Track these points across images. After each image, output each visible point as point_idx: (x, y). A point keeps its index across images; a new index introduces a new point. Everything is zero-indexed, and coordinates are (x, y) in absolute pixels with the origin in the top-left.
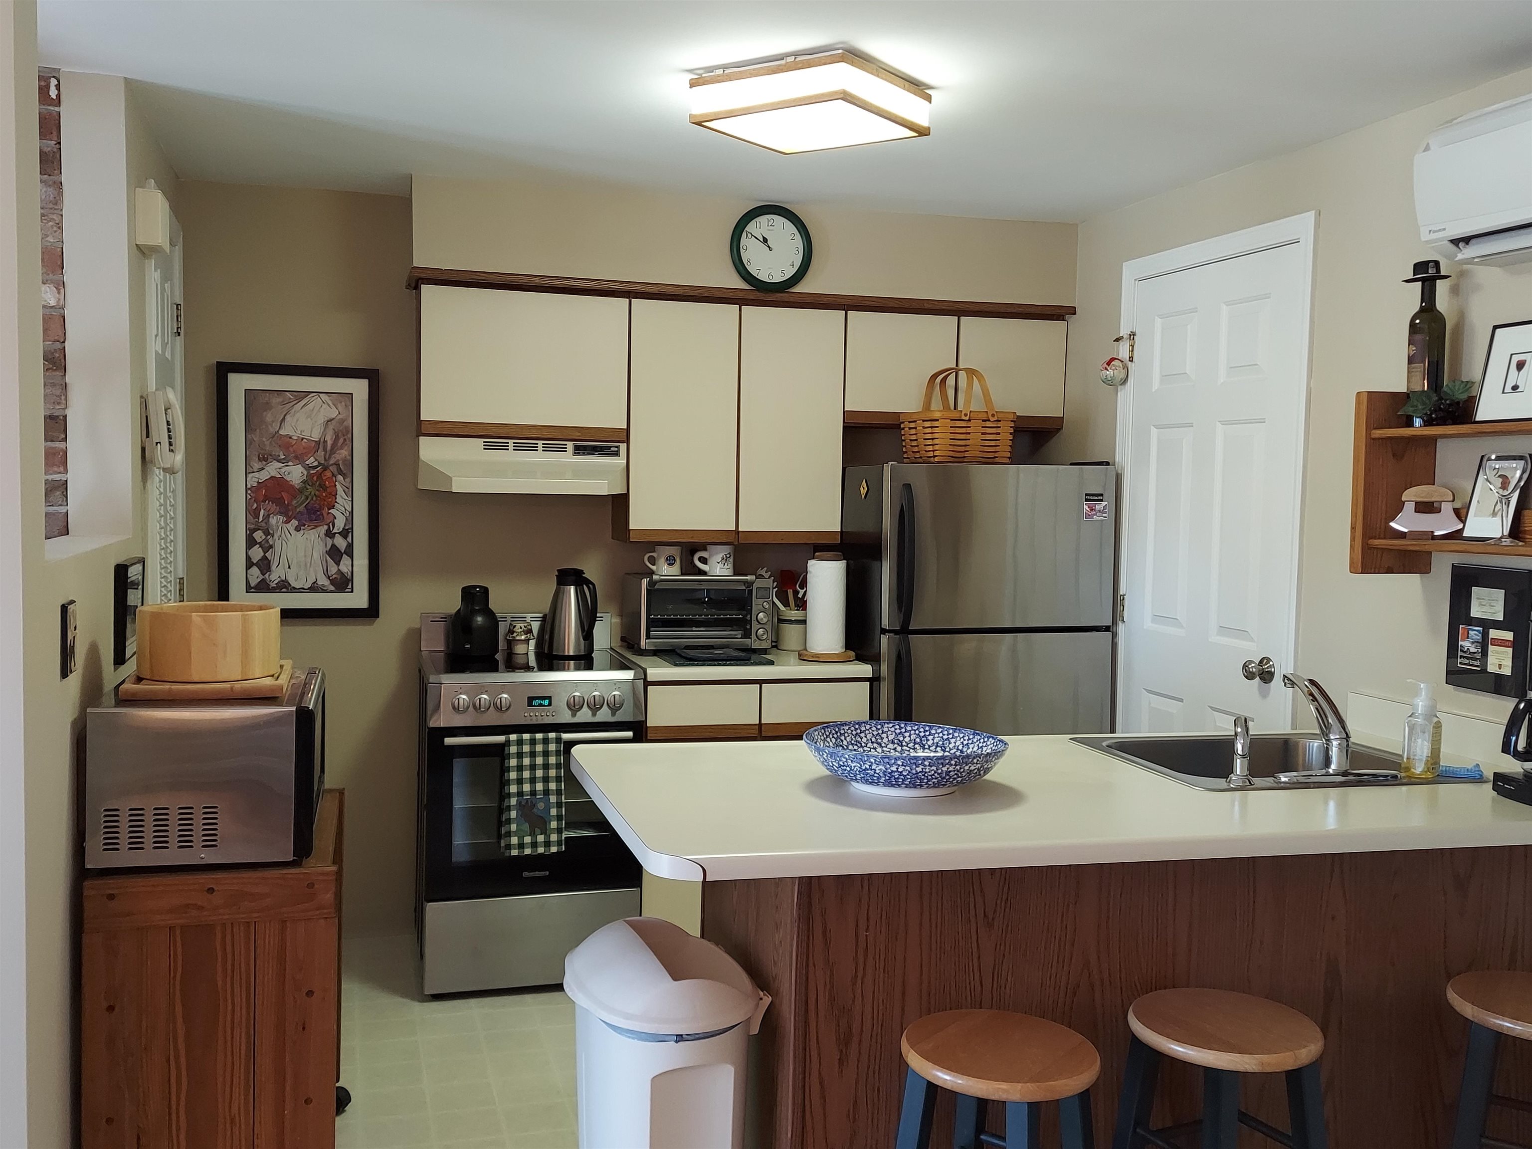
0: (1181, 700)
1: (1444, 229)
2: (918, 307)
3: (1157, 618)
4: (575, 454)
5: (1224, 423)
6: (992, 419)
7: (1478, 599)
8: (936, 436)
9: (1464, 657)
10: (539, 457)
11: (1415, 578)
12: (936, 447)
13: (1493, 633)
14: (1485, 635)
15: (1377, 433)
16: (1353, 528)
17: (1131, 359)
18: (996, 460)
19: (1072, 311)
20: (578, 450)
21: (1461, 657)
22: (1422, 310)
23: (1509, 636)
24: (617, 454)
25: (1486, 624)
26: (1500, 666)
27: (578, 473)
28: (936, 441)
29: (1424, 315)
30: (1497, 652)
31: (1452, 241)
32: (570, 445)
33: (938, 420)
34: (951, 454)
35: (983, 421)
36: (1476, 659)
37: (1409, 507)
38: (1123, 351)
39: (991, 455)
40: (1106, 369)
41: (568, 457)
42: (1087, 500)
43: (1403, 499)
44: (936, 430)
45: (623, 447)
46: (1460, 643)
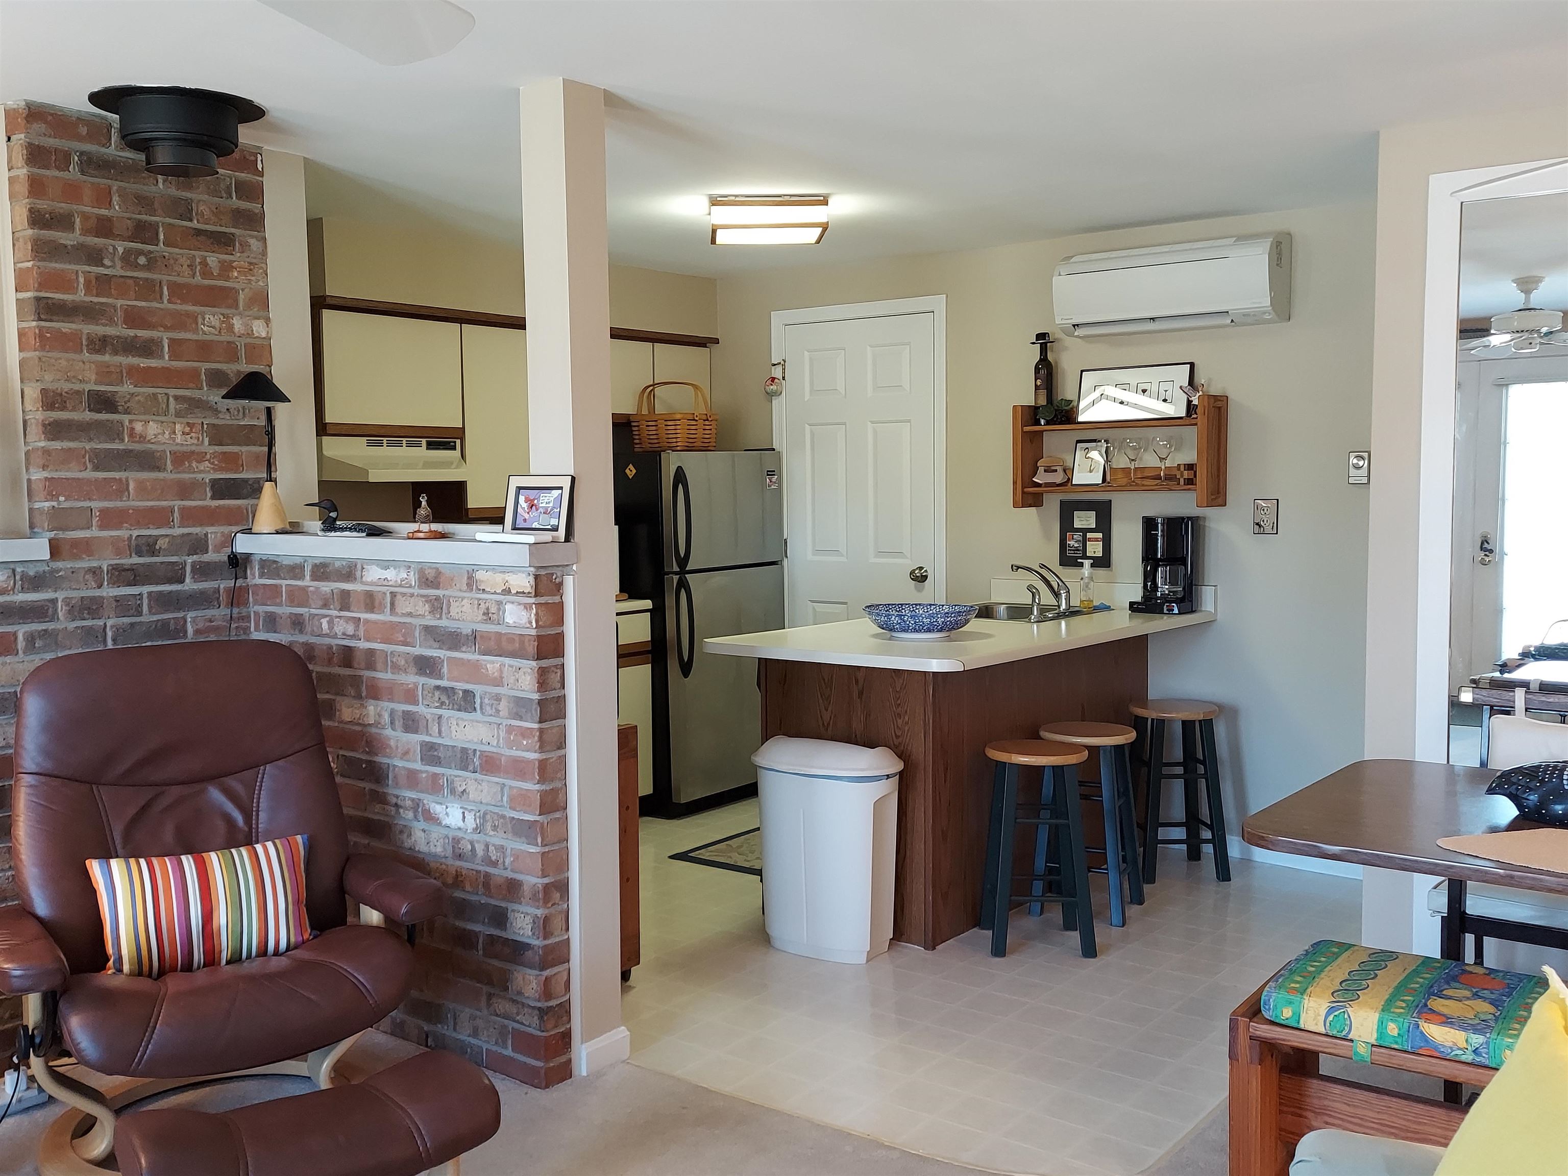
0: (845, 603)
1: (1072, 319)
2: (636, 335)
3: (817, 552)
4: (428, 449)
5: (872, 422)
6: (710, 419)
7: (1078, 517)
8: (678, 431)
9: (1071, 550)
10: (404, 452)
11: (1033, 510)
12: (678, 440)
13: (1089, 535)
14: (1084, 537)
15: (1027, 429)
16: (1015, 483)
17: (784, 378)
18: (709, 448)
19: (716, 341)
20: (431, 446)
21: (1069, 550)
22: (1041, 360)
23: (1100, 535)
24: (454, 448)
25: (1085, 531)
26: (1095, 552)
27: (428, 465)
28: (678, 436)
29: (1043, 363)
30: (1092, 545)
31: (1073, 325)
32: (424, 441)
33: (680, 420)
34: (687, 444)
35: (704, 420)
36: (1079, 550)
37: (1041, 469)
38: (777, 372)
39: (707, 445)
40: (772, 385)
41: (422, 452)
42: (768, 475)
43: (1038, 465)
44: (678, 427)
45: (458, 442)
46: (1068, 542)
